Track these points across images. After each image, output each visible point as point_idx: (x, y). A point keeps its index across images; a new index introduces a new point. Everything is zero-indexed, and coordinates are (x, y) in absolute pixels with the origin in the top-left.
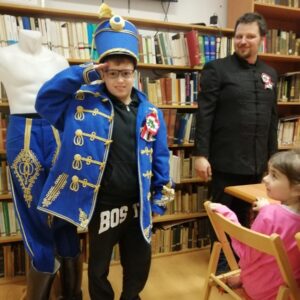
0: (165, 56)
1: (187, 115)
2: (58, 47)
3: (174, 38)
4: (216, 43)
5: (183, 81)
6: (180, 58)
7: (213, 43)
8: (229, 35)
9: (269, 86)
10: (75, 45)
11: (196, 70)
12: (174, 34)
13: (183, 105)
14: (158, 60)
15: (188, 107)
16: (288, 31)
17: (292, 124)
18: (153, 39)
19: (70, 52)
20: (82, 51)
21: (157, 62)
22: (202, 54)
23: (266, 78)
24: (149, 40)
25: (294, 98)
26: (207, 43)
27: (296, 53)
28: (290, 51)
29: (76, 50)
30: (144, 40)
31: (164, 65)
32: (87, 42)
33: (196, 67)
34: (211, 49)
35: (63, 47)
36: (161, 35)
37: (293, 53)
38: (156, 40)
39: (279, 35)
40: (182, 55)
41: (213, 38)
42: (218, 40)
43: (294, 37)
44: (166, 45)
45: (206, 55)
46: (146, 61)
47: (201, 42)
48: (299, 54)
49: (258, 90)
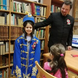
0: (24, 10)
4: (40, 8)
7: (39, 8)
8: (44, 6)
12: (27, 4)
14: (22, 12)
16: (60, 7)
18: (20, 5)
21: (21, 12)
24: (19, 5)
26: (37, 8)
30: (17, 4)
31: (23, 13)
33: (34, 15)
34: (38, 10)
36: (23, 4)
38: (21, 5)
39: (58, 8)
40: (30, 11)
42: (41, 7)
44: (24, 7)
45: (37, 12)
46: (17, 12)
47: (35, 7)
49: (64, 25)
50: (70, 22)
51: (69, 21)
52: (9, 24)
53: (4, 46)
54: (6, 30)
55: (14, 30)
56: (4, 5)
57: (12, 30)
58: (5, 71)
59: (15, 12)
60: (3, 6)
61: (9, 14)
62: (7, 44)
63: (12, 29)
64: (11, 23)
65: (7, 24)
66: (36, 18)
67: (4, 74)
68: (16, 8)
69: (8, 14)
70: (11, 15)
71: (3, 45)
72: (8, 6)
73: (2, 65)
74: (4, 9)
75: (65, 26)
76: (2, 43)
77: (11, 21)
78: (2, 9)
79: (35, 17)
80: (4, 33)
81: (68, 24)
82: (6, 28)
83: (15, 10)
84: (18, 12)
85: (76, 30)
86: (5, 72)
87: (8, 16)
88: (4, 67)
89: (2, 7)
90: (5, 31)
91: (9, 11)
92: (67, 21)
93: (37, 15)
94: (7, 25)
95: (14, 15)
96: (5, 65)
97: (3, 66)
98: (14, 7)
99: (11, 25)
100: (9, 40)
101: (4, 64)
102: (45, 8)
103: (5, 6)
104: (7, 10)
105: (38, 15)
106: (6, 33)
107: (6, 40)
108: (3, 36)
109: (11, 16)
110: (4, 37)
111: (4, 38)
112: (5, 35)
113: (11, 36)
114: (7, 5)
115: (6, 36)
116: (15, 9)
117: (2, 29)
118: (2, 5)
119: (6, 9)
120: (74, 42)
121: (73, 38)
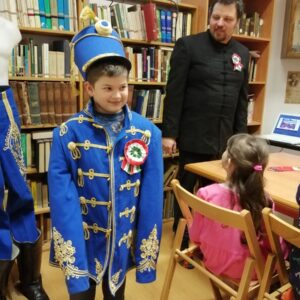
0: (121, 28)
1: (144, 92)
2: (5, 11)
3: (130, 10)
4: (172, 18)
5: (139, 56)
6: (136, 32)
7: (169, 18)
8: (185, 11)
9: (239, 68)
10: (24, 11)
11: (153, 46)
12: (130, 5)
13: (140, 81)
15: (145, 83)
18: (109, 9)
19: (18, 18)
20: (32, 18)
22: (159, 29)
23: (236, 59)
24: (105, 10)
26: (163, 17)
27: (246, 33)
28: (241, 31)
29: (26, 17)
30: (99, 9)
32: (37, 8)
33: (153, 43)
34: (167, 25)
35: (10, 13)
36: (117, 6)
37: (243, 33)
38: (112, 11)
40: (140, 28)
41: (169, 13)
42: (175, 15)
43: (245, 17)
44: (122, 17)
45: (162, 30)
47: (158, 16)
48: (249, 34)
50: (242, 62)
51: (238, 59)
56: (61, 14)
60: (59, 18)
66: (159, 51)
72: (74, 18)
74: (62, 27)
75: (228, 76)
78: (56, 28)
79: (157, 47)
80: (63, 103)
81: (237, 68)
82: (69, 87)
85: (295, 88)
89: (55, 21)
90: (66, 97)
93: (162, 41)
102: (189, 16)
103: (66, 16)
104: (71, 31)
105: (167, 41)
106: (70, 103)
108: (63, 112)
110: (65, 115)
111: (64, 119)
112: (67, 108)
114: (71, 15)
115: (70, 112)
117: (58, 92)
118: (56, 15)
119: (67, 27)
120: (286, 128)
121: (282, 116)
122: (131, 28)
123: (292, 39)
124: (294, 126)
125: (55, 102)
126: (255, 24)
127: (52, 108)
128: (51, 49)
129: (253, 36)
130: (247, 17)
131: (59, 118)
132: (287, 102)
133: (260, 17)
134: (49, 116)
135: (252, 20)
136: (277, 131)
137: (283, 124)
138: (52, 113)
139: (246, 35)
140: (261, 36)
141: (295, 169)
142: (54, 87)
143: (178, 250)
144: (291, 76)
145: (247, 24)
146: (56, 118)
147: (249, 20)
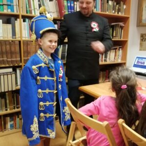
4: (74, 5)
5: (56, 26)
6: (54, 12)
7: (72, 5)
16: (112, 0)
17: (114, 50)
18: (37, 0)
22: (66, 11)
24: (34, 1)
25: (115, 37)
26: (69, 4)
27: (116, 13)
28: (113, 12)
34: (71, 9)
37: (115, 13)
38: (39, 1)
39: (108, 2)
40: (55, 10)
41: (72, 2)
42: (75, 3)
43: (115, 4)
47: (66, 4)
48: (118, 13)
49: (88, 32)
51: (96, 25)
52: (20, 37)
53: (14, 76)
54: (15, 48)
55: (29, 47)
56: (9, 3)
57: (25, 48)
58: (18, 117)
59: (29, 14)
60: (8, 5)
61: (18, 20)
62: (18, 71)
63: (25, 45)
64: (24, 35)
65: (17, 36)
67: (17, 123)
68: (30, 6)
69: (16, 20)
70: (22, 20)
71: (11, 74)
72: (17, 5)
73: (12, 107)
74: (9, 10)
76: (11, 70)
77: (23, 32)
80: (12, 53)
82: (15, 44)
83: (28, 12)
84: (35, 14)
85: (144, 43)
86: (19, 119)
87: (18, 23)
88: (16, 110)
89: (5, 7)
90: (13, 49)
91: (18, 13)
92: (92, 26)
94: (16, 38)
95: (27, 20)
96: (18, 108)
97: (14, 108)
98: (28, 6)
99: (24, 39)
100: (21, 64)
101: (15, 105)
103: (12, 4)
104: (15, 13)
106: (16, 53)
107: (16, 65)
108: (11, 58)
109: (23, 23)
110: (13, 59)
111: (12, 62)
112: (14, 56)
113: (24, 57)
114: (14, 4)
115: (16, 58)
116: (28, 9)
118: (6, 3)
119: (12, 10)
120: (140, 64)
121: (137, 58)
122: (51, 11)
123: (142, 16)
124: (144, 63)
125: (7, 52)
126: (121, 8)
127: (5, 56)
128: (3, 23)
129: (120, 14)
130: (117, 4)
131: (10, 61)
132: (140, 50)
133: (124, 4)
134: (3, 60)
135: (120, 6)
136: (135, 66)
137: (138, 62)
138: (5, 59)
139: (116, 14)
140: (125, 14)
141: (143, 88)
142: (6, 44)
143: (71, 141)
144: (142, 36)
145: (117, 8)
146: (7, 61)
147: (118, 6)
